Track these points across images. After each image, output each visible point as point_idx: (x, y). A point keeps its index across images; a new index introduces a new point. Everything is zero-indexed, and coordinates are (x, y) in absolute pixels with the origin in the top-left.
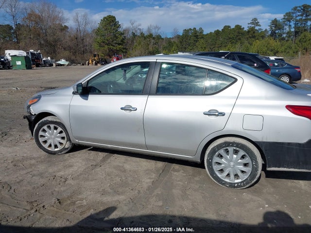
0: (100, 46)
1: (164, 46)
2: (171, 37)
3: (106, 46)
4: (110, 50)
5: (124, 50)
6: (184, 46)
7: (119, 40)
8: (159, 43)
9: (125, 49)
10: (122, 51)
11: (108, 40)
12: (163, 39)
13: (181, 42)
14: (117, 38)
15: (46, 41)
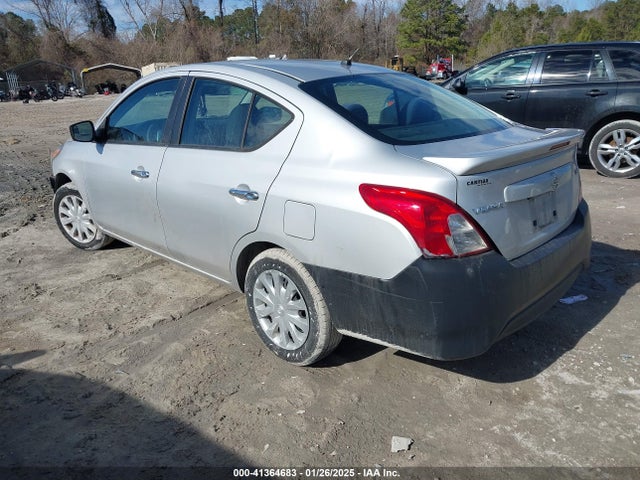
0: (411, 40)
1: (563, 30)
2: (589, 9)
3: (422, 39)
4: (430, 48)
5: (461, 47)
6: (619, 29)
7: (452, 25)
8: (554, 26)
9: (465, 43)
10: (457, 50)
11: (426, 27)
12: (564, 15)
13: (611, 20)
14: (447, 19)
15: (306, 36)
